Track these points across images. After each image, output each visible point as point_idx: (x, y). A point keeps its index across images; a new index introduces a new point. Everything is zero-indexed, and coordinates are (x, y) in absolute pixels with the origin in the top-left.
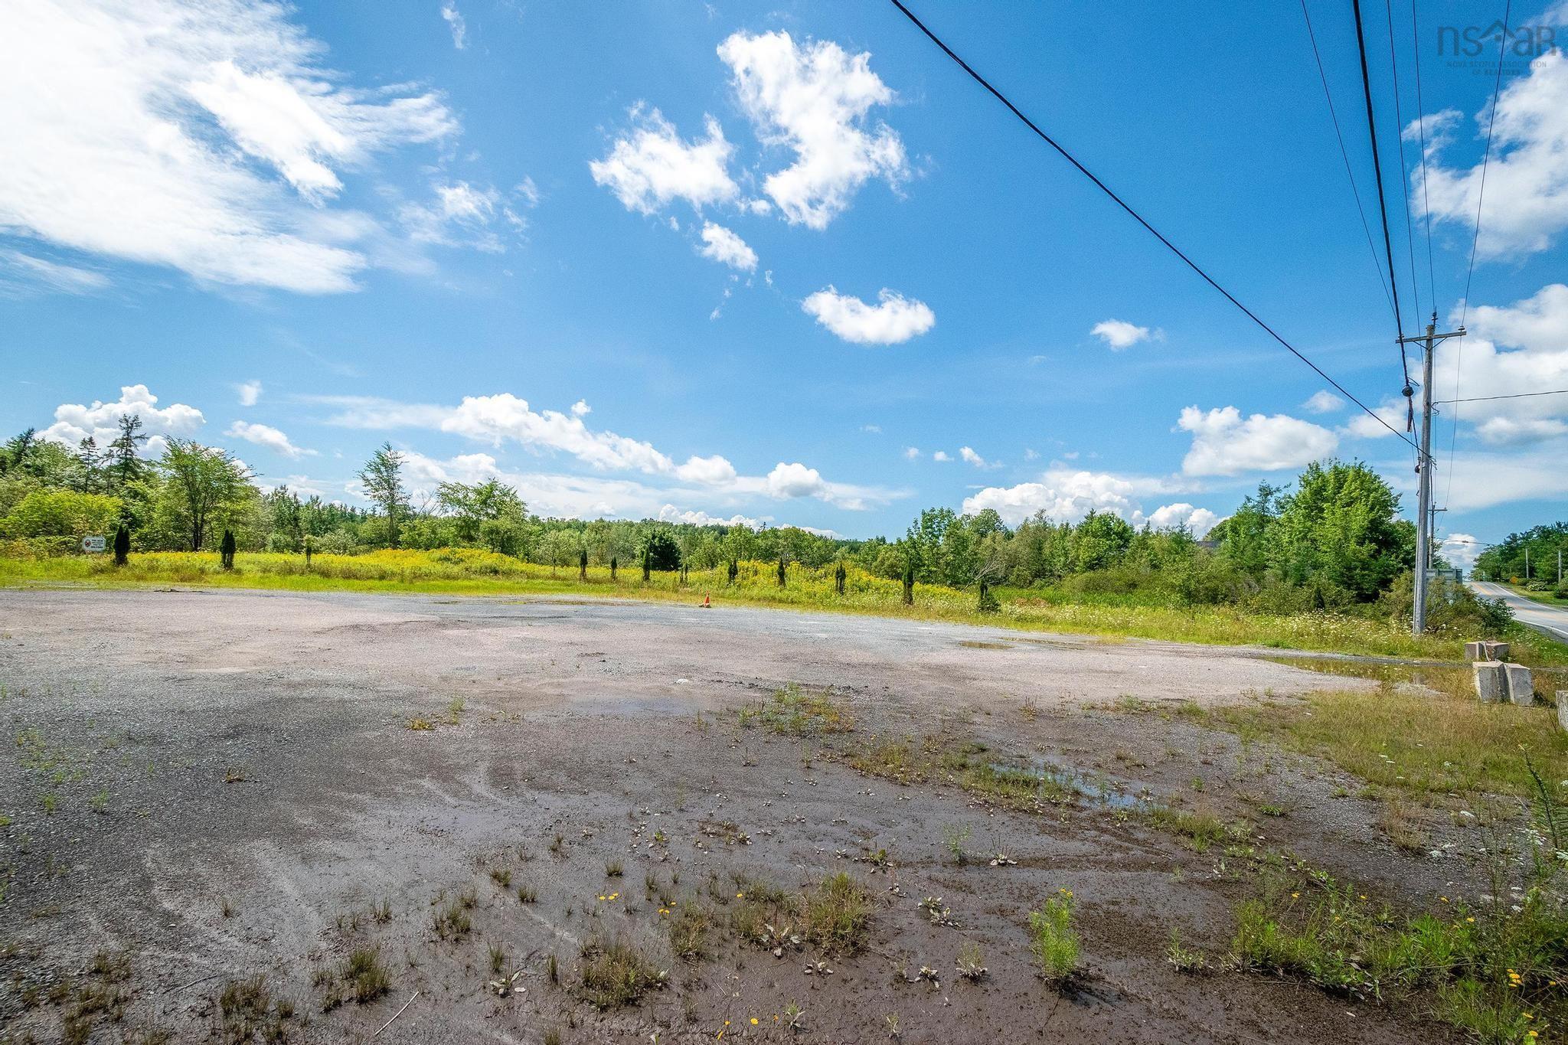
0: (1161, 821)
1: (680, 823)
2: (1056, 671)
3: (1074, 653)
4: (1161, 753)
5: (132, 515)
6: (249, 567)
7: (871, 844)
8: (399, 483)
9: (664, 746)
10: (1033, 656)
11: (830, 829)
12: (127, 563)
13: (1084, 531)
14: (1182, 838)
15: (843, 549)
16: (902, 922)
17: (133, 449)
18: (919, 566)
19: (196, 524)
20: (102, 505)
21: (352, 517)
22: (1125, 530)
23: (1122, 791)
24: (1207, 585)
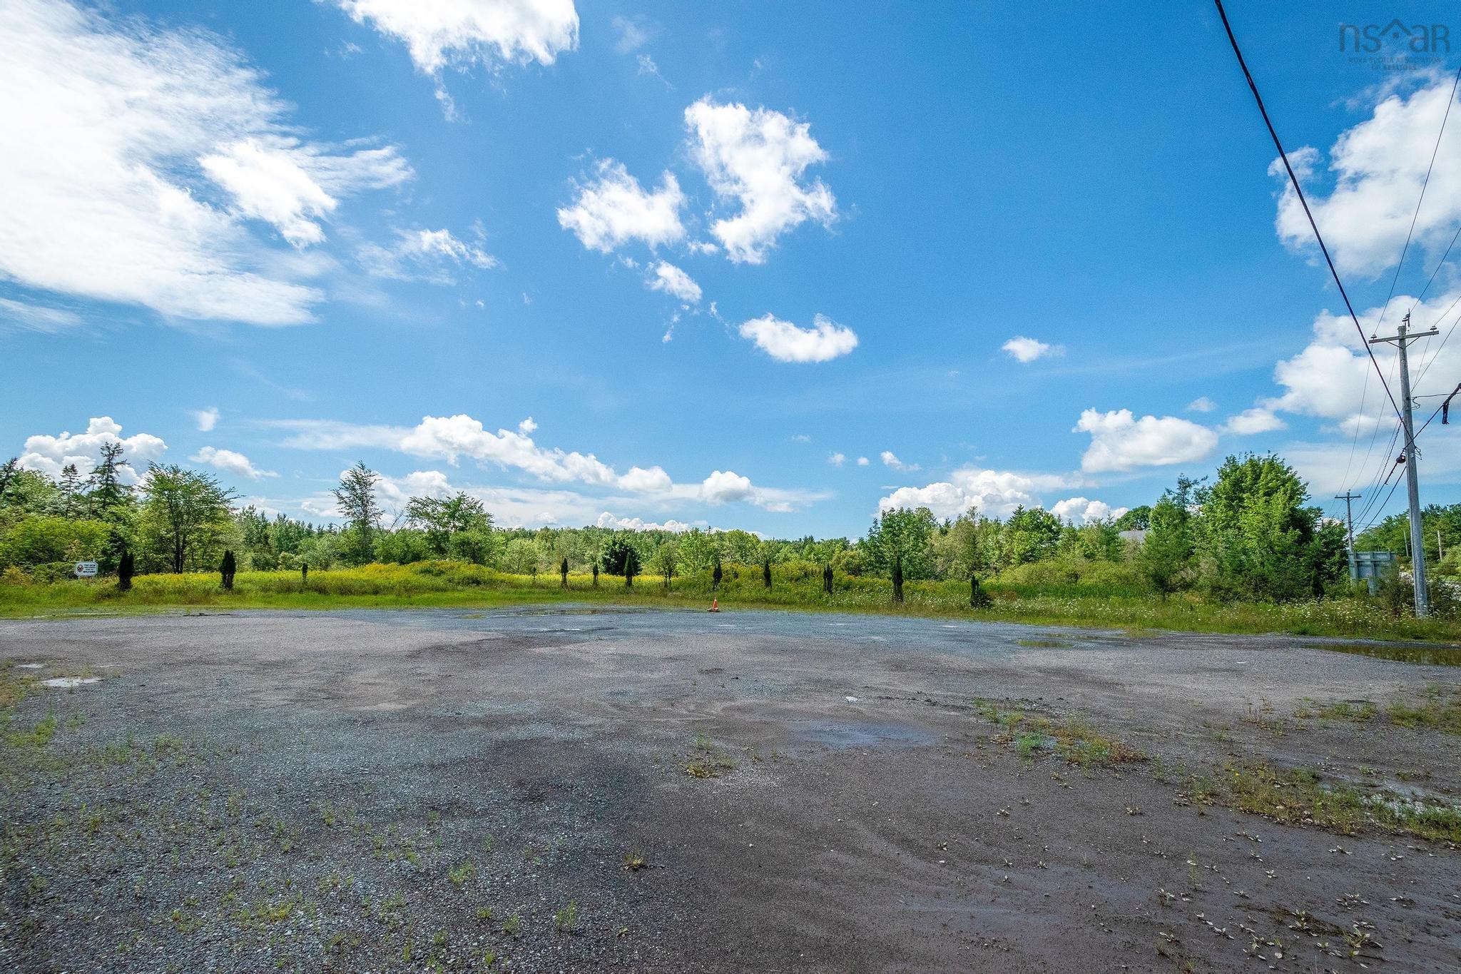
5: (121, 539)
6: (250, 586)
8: (372, 500)
12: (133, 587)
13: (1015, 525)
17: (114, 474)
19: (178, 545)
20: (92, 530)
22: (1053, 522)
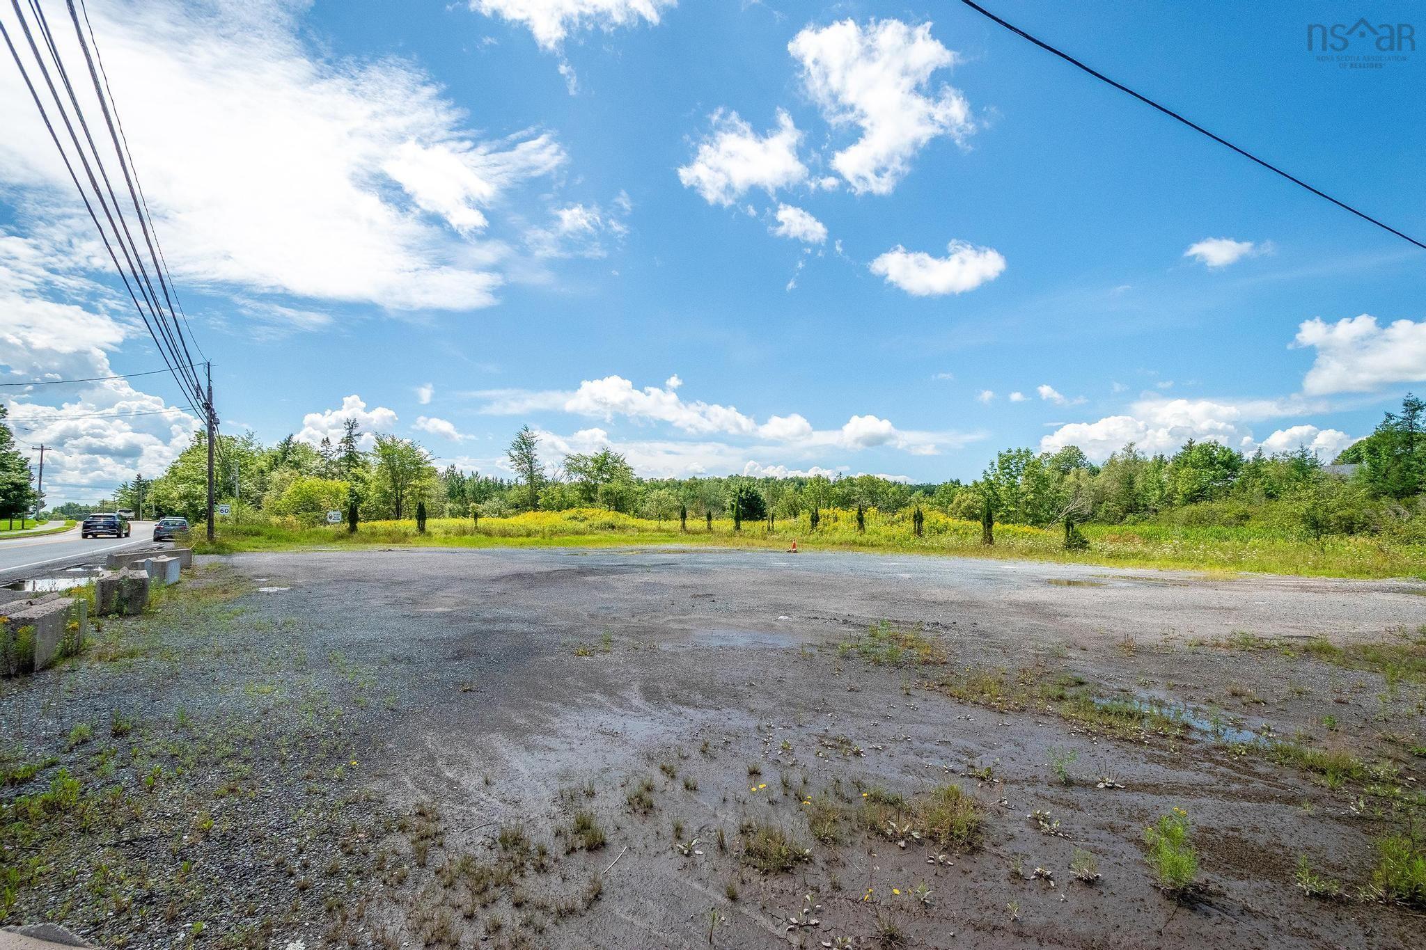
0: (1286, 757)
1: (801, 737)
2: (1157, 608)
3: (1176, 589)
4: (1285, 690)
5: (357, 494)
6: (436, 530)
7: (976, 762)
8: (536, 457)
9: (777, 673)
10: (1128, 592)
11: (935, 747)
12: (357, 530)
13: (1181, 462)
14: (1311, 774)
15: (918, 493)
16: (1013, 829)
17: (353, 444)
18: (997, 506)
19: (397, 498)
20: (337, 487)
21: (502, 487)
22: (1232, 458)
23: (1240, 728)
24: (1340, 513)
